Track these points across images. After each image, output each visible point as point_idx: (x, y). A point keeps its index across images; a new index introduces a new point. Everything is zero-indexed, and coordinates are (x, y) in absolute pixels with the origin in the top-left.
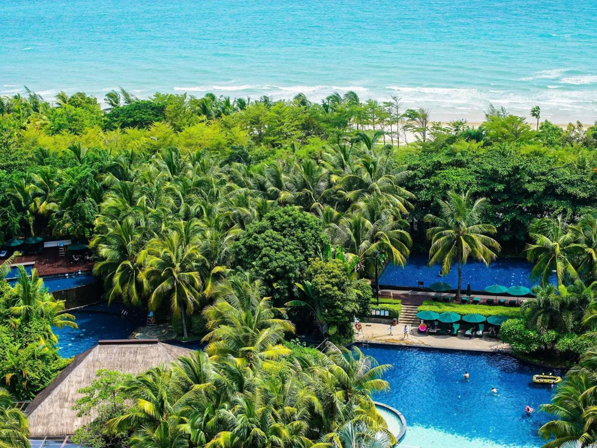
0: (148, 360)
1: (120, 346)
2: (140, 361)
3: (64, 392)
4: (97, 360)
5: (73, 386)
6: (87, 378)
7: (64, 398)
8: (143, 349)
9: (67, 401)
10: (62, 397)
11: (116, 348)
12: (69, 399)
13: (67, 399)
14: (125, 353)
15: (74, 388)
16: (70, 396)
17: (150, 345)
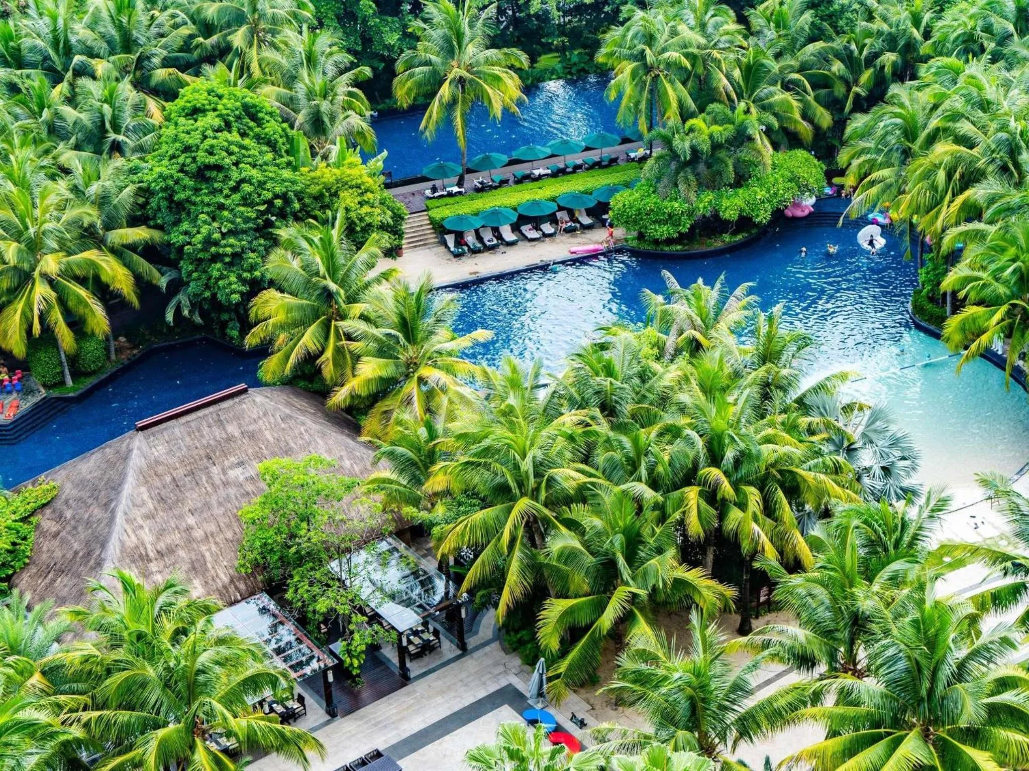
0: (251, 428)
1: (183, 420)
2: (237, 434)
3: (133, 545)
4: (157, 462)
5: (141, 527)
6: (159, 502)
7: (141, 556)
8: (227, 410)
9: (149, 561)
10: (136, 556)
11: (176, 428)
12: (152, 555)
13: (147, 555)
14: (199, 430)
15: (147, 530)
16: (149, 547)
17: (237, 400)
